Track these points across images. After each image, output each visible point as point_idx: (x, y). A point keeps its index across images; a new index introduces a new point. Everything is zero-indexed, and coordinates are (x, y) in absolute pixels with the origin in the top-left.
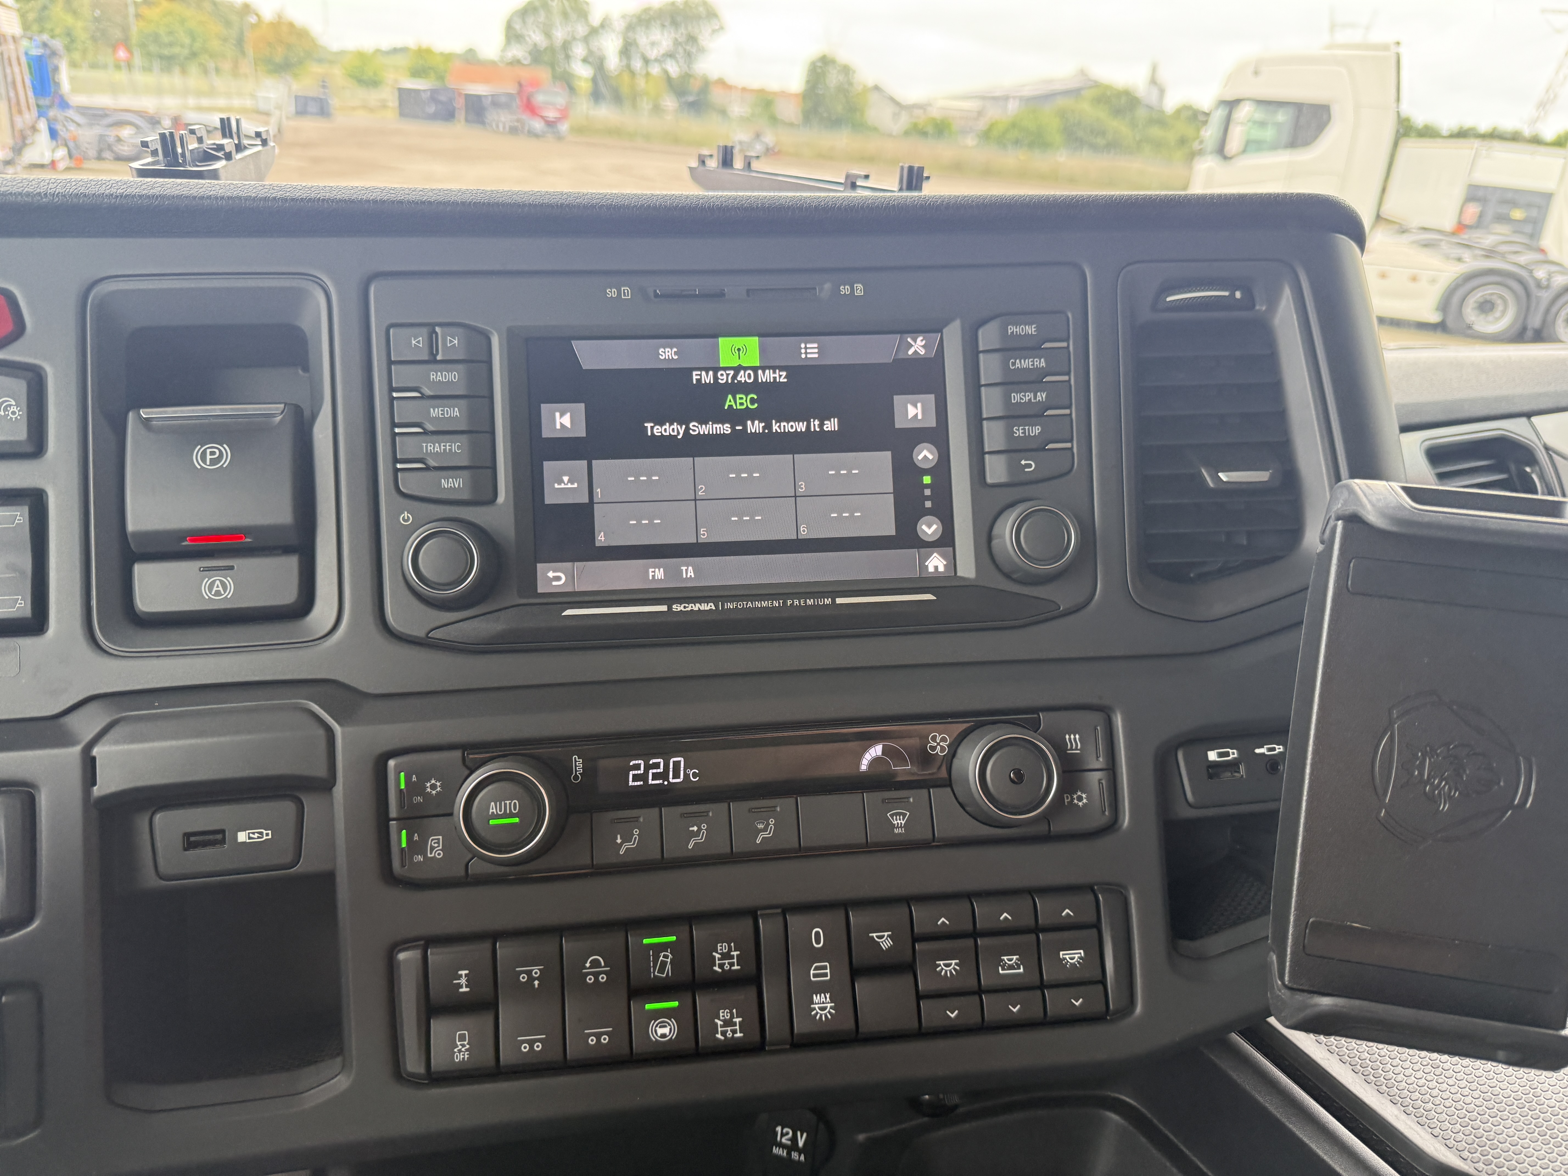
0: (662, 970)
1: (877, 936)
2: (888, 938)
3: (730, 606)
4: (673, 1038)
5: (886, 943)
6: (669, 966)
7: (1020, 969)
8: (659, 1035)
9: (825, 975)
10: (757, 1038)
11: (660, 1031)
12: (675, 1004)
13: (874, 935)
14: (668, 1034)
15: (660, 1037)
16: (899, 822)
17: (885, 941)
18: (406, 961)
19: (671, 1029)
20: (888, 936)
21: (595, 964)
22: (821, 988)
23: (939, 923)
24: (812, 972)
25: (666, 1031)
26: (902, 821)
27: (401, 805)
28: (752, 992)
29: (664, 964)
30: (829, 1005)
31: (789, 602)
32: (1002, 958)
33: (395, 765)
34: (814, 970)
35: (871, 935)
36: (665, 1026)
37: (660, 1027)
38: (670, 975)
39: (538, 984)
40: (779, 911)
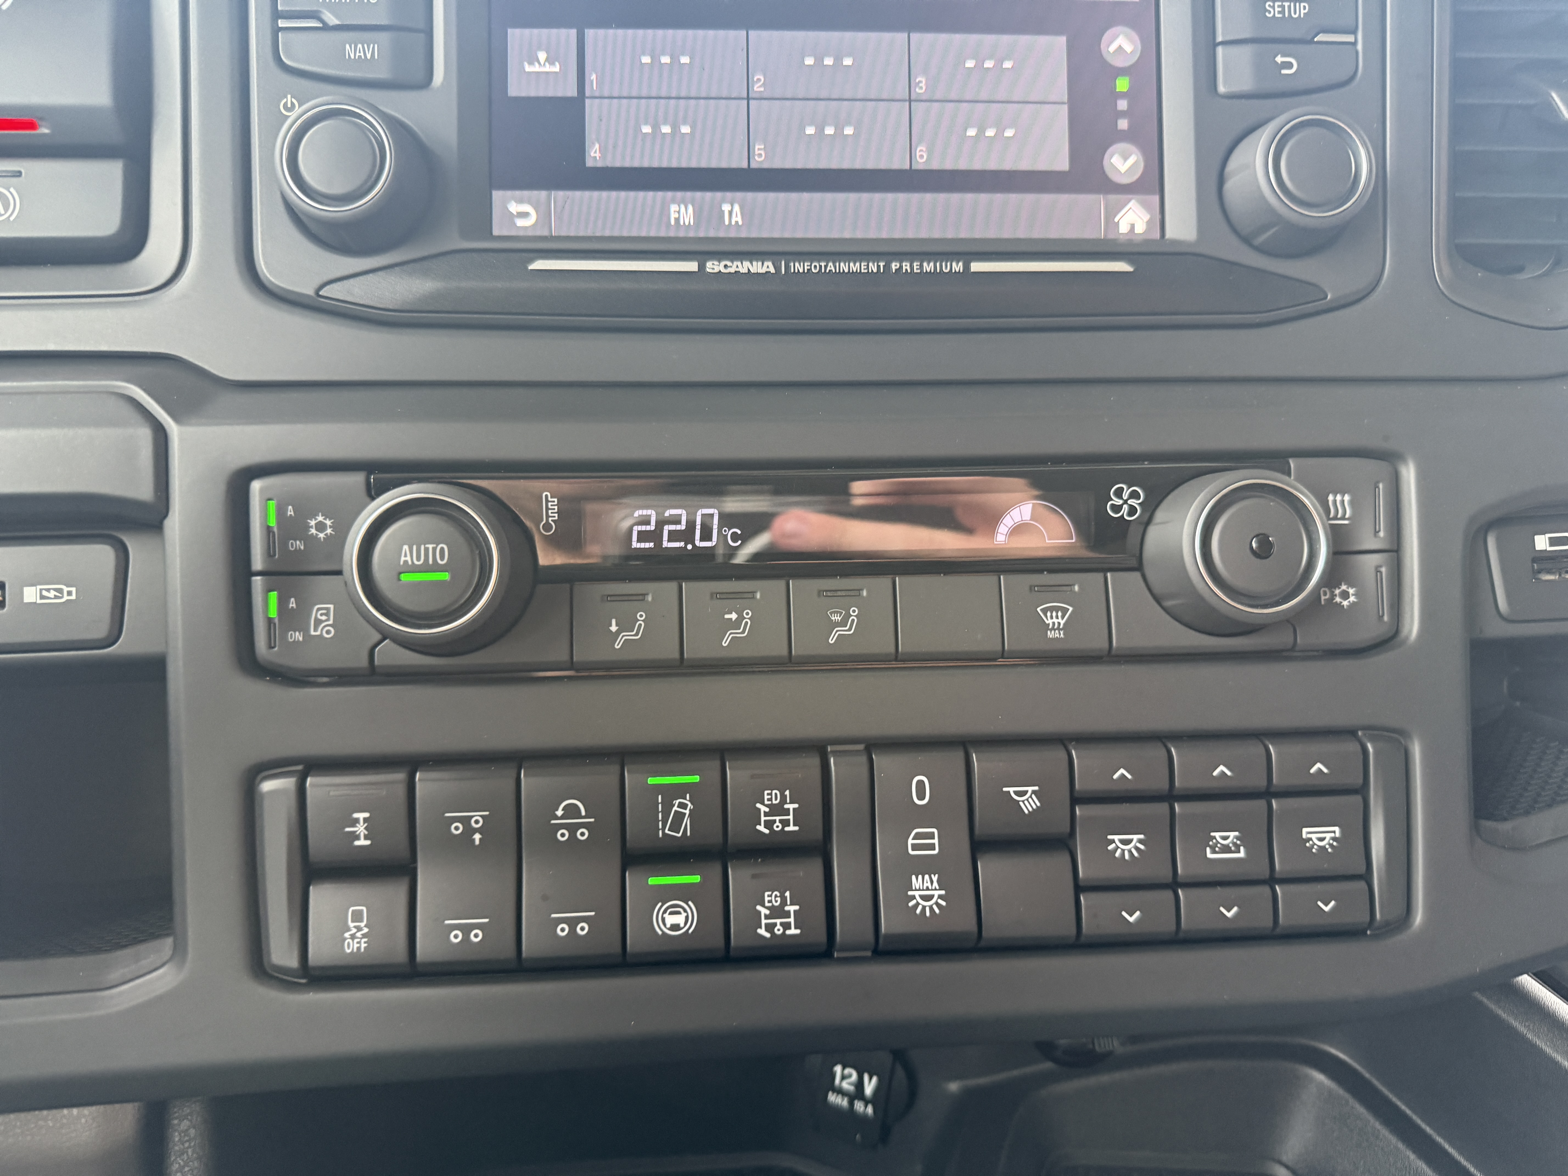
0: (675, 827)
1: (1016, 793)
2: (1033, 796)
3: (799, 267)
4: (690, 931)
5: (1029, 803)
6: (687, 821)
7: (1239, 852)
8: (668, 926)
9: (931, 847)
10: (821, 937)
11: (671, 920)
12: (696, 879)
13: (1011, 790)
14: (682, 925)
15: (669, 929)
16: (1055, 620)
17: (1027, 800)
18: (272, 792)
19: (687, 918)
20: (1034, 792)
21: (572, 811)
22: (924, 866)
23: (1115, 776)
24: (911, 841)
25: (679, 919)
26: (1060, 620)
27: (269, 553)
28: (815, 867)
29: (679, 817)
30: (937, 893)
31: (894, 266)
32: (1213, 834)
33: (262, 490)
34: (913, 839)
35: (1005, 789)
36: (679, 913)
37: (669, 914)
38: (689, 834)
39: (480, 839)
40: (861, 747)
